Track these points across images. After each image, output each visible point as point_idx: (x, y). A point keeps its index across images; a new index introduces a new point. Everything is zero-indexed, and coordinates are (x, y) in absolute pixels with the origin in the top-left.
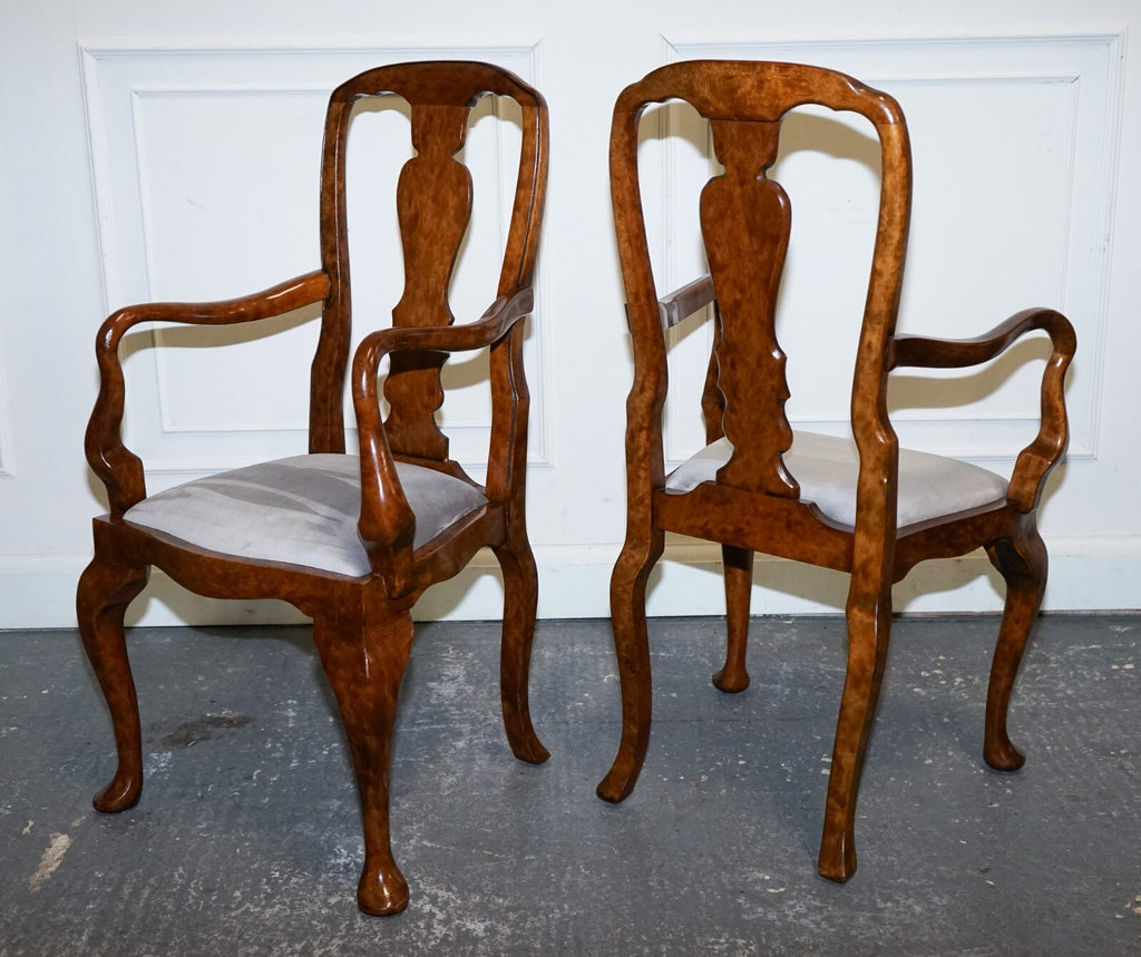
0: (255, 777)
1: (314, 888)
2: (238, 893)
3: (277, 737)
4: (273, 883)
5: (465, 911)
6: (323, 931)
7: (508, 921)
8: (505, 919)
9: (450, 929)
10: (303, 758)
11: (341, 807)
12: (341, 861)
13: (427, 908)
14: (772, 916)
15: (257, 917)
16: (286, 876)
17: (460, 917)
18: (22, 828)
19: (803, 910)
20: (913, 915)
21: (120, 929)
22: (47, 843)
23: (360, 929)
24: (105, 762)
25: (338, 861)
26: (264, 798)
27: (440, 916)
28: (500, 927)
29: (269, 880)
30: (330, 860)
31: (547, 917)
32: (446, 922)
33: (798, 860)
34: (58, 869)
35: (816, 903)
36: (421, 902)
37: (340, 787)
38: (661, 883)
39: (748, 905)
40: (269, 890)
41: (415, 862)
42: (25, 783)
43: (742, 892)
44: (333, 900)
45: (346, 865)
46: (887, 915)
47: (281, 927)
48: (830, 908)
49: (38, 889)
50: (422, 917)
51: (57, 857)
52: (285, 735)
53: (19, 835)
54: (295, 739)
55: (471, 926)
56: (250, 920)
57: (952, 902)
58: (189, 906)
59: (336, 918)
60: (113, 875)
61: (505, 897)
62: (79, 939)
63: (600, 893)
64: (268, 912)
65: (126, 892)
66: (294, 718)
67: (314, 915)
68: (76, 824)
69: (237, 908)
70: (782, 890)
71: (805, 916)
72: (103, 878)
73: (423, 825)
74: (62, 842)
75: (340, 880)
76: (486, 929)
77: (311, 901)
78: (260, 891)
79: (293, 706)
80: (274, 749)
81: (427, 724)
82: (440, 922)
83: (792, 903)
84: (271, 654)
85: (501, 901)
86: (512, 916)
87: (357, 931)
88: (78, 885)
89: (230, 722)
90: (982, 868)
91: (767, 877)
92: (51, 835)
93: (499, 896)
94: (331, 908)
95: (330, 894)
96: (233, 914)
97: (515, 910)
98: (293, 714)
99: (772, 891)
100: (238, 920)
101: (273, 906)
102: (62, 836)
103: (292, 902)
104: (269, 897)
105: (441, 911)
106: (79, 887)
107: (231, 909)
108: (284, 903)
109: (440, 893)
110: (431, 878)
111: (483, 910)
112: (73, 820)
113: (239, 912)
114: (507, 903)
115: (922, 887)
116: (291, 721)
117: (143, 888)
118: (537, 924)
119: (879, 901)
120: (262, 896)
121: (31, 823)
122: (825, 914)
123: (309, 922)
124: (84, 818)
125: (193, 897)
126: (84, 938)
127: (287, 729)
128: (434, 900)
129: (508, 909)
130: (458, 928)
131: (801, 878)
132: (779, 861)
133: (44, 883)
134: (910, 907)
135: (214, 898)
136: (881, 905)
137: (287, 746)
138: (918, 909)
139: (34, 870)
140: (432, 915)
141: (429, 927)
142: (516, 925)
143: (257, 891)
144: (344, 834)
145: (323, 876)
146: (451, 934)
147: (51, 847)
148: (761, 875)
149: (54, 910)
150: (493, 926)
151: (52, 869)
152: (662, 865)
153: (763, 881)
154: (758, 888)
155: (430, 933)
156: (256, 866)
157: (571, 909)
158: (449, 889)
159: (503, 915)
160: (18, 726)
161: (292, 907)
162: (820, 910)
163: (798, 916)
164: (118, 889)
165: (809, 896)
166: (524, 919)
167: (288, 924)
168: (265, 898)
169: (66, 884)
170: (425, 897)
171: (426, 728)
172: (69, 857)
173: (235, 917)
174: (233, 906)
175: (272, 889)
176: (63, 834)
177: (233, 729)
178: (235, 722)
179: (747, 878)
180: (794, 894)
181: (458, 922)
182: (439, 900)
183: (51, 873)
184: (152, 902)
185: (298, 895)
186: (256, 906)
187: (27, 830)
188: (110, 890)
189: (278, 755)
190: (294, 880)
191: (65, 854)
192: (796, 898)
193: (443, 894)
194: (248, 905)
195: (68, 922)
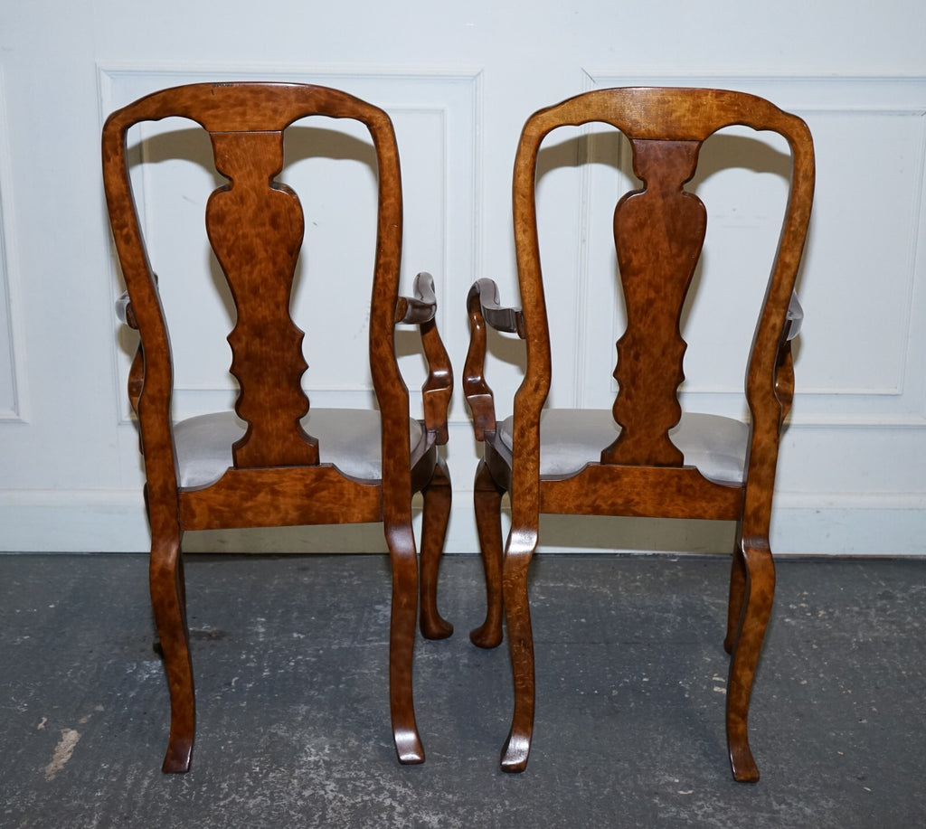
0: (233, 684)
1: (290, 782)
2: (224, 785)
3: (250, 650)
4: (255, 778)
5: (420, 805)
6: (300, 820)
7: (458, 815)
8: (456, 814)
9: (408, 821)
10: (274, 668)
11: (308, 712)
12: (312, 759)
13: (388, 802)
14: (684, 815)
15: (242, 807)
16: (265, 771)
17: (417, 811)
18: (37, 725)
19: (710, 810)
20: (805, 816)
21: (125, 814)
22: (58, 738)
23: (331, 819)
24: (105, 668)
25: (309, 759)
26: (242, 702)
27: (399, 809)
28: (451, 820)
29: (251, 774)
30: (302, 757)
31: (492, 812)
32: (405, 815)
33: (702, 766)
34: (69, 760)
35: (720, 804)
36: (382, 796)
37: (306, 694)
38: (586, 784)
39: (663, 805)
40: (251, 783)
41: (375, 761)
42: (38, 684)
43: (656, 793)
44: (307, 793)
45: (316, 763)
46: (782, 816)
47: (263, 816)
48: (733, 809)
49: (53, 777)
50: (383, 809)
51: (68, 749)
52: (257, 648)
53: (35, 731)
54: (265, 651)
55: (427, 819)
56: (235, 809)
57: (837, 806)
58: (184, 796)
59: (311, 809)
60: (117, 766)
61: (454, 794)
62: (90, 823)
63: (536, 792)
64: (252, 803)
65: (129, 782)
66: (263, 633)
67: (291, 806)
68: (83, 721)
69: (225, 798)
70: (690, 792)
71: (713, 816)
72: (110, 768)
73: (379, 728)
74: (71, 737)
75: (311, 776)
76: (440, 822)
77: (288, 794)
78: (244, 783)
79: (262, 624)
80: (248, 660)
81: (376, 641)
82: (400, 814)
83: (700, 803)
84: (241, 578)
85: (450, 796)
86: (461, 811)
87: (329, 821)
88: (88, 775)
89: (209, 636)
90: (859, 776)
91: (677, 781)
92: (62, 731)
93: (449, 793)
94: (304, 800)
95: (304, 787)
96: (222, 804)
97: (463, 805)
98: (263, 630)
99: (682, 792)
100: (226, 808)
101: (255, 798)
102: (72, 732)
103: (272, 793)
104: (252, 790)
105: (400, 804)
106: (88, 777)
107: (220, 800)
108: (264, 795)
109: (398, 789)
110: (390, 776)
111: (437, 806)
112: (81, 717)
113: (227, 801)
114: (456, 799)
115: (810, 792)
116: (261, 636)
117: (143, 779)
118: (484, 818)
119: (774, 803)
120: (245, 788)
121: (45, 720)
122: (730, 814)
123: (287, 812)
124: (90, 716)
125: (187, 788)
126: (95, 822)
127: (258, 644)
128: (393, 795)
129: (457, 804)
130: (416, 820)
131: (706, 782)
132: (685, 766)
133: (59, 773)
134: (801, 809)
135: (204, 789)
136: (776, 806)
137: (260, 658)
138: (808, 811)
139: (48, 761)
140: (392, 808)
141: (390, 818)
142: (464, 819)
143: (240, 783)
144: (313, 735)
145: (297, 771)
146: (410, 825)
147: (62, 741)
148: (671, 779)
149: (67, 797)
150: (446, 820)
151: (64, 760)
152: (586, 768)
153: (673, 784)
154: (670, 790)
155: (392, 824)
156: (239, 761)
157: (511, 805)
158: (405, 786)
159: (453, 809)
160: (29, 635)
161: (273, 800)
162: (724, 810)
163: (706, 815)
164: (122, 779)
165: (715, 798)
166: (471, 813)
167: (270, 814)
168: (248, 790)
169: (77, 774)
170: (386, 792)
171: (376, 644)
172: (79, 750)
173: (224, 806)
174: (221, 796)
175: (254, 783)
176: (73, 729)
177: (213, 642)
178: (214, 635)
179: (660, 780)
180: (701, 795)
181: (415, 814)
182: (398, 795)
183: (64, 764)
184: (152, 791)
185: (276, 788)
186: (241, 797)
187: (41, 726)
188: (114, 780)
189: (252, 665)
190: (271, 775)
191: (74, 747)
192: (703, 799)
193: (400, 789)
194: (234, 796)
195: (81, 808)
